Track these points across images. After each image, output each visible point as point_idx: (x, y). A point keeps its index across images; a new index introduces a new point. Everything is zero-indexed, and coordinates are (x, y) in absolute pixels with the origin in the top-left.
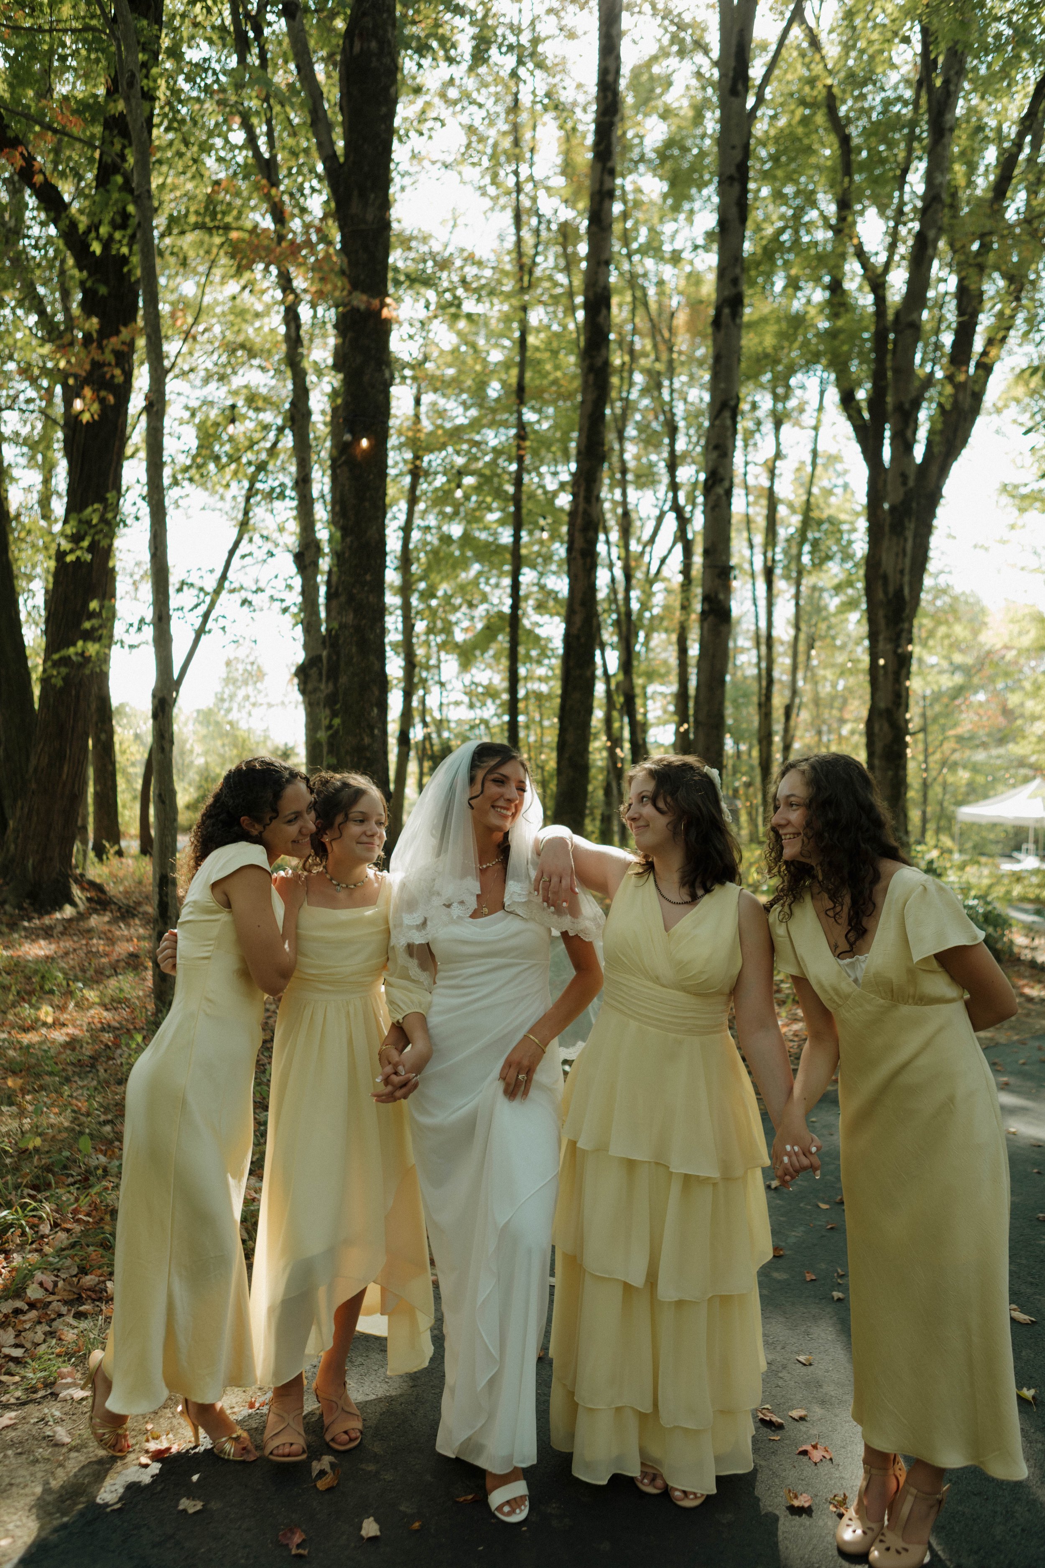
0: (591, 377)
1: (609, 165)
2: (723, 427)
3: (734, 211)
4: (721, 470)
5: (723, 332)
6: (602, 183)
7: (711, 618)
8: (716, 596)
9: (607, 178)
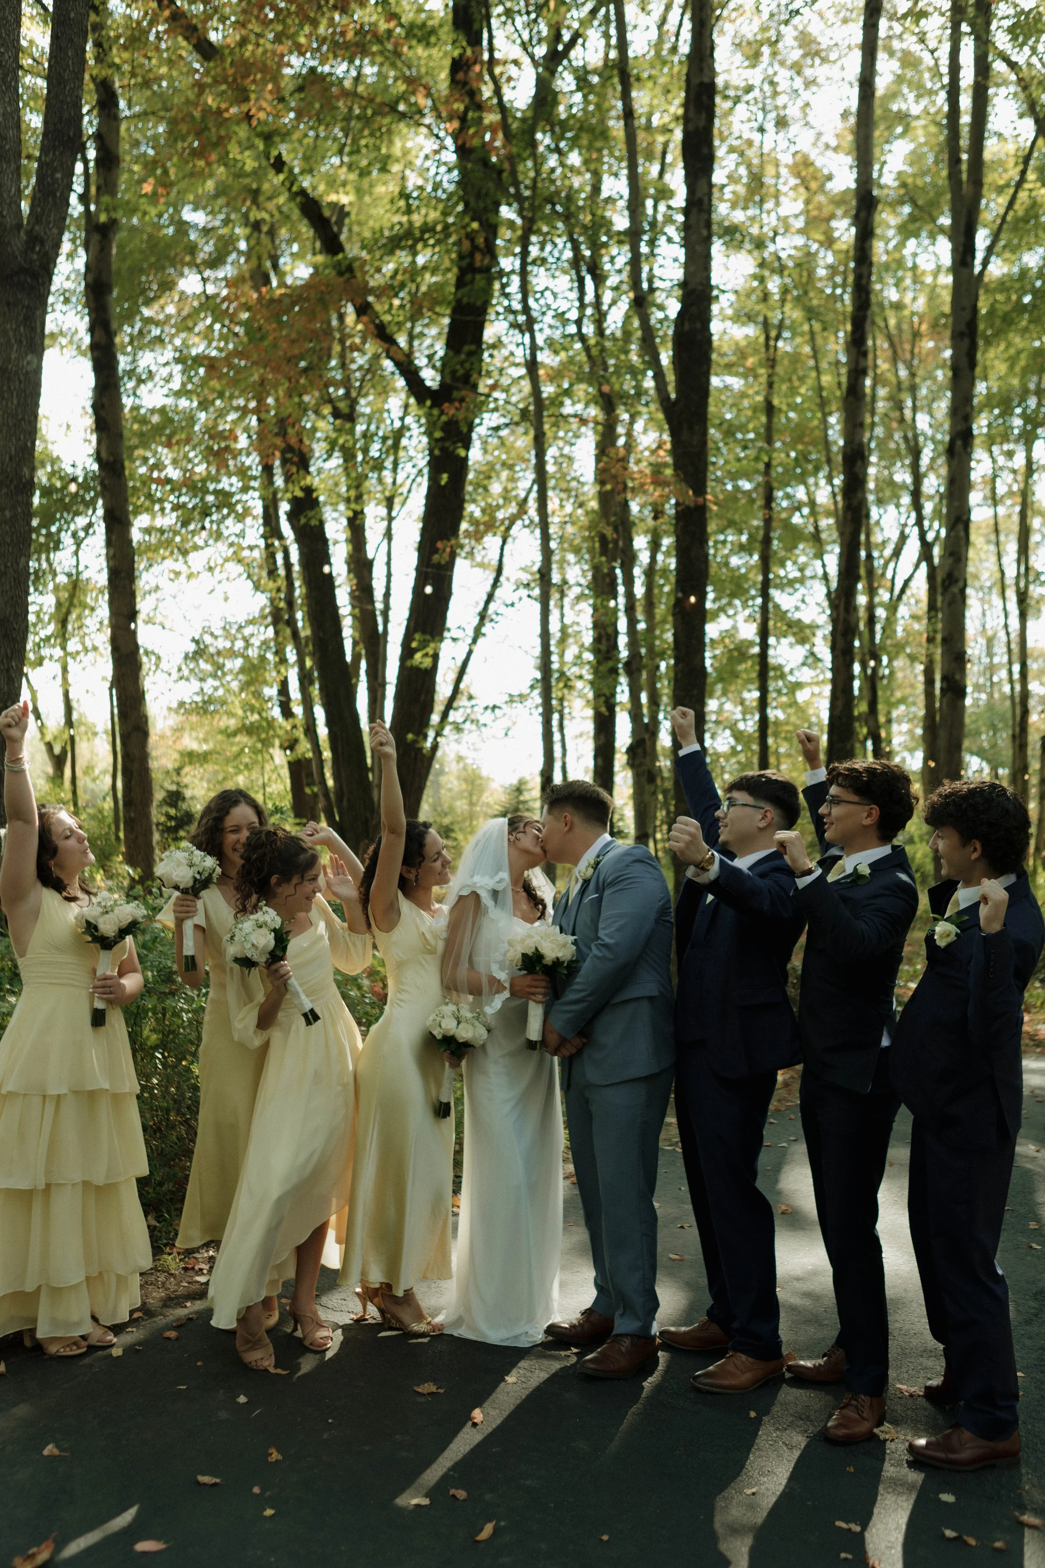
1: (863, 348)
2: (958, 537)
3: (965, 361)
4: (956, 573)
5: (956, 461)
6: (857, 363)
7: (949, 695)
8: (953, 677)
9: (861, 360)
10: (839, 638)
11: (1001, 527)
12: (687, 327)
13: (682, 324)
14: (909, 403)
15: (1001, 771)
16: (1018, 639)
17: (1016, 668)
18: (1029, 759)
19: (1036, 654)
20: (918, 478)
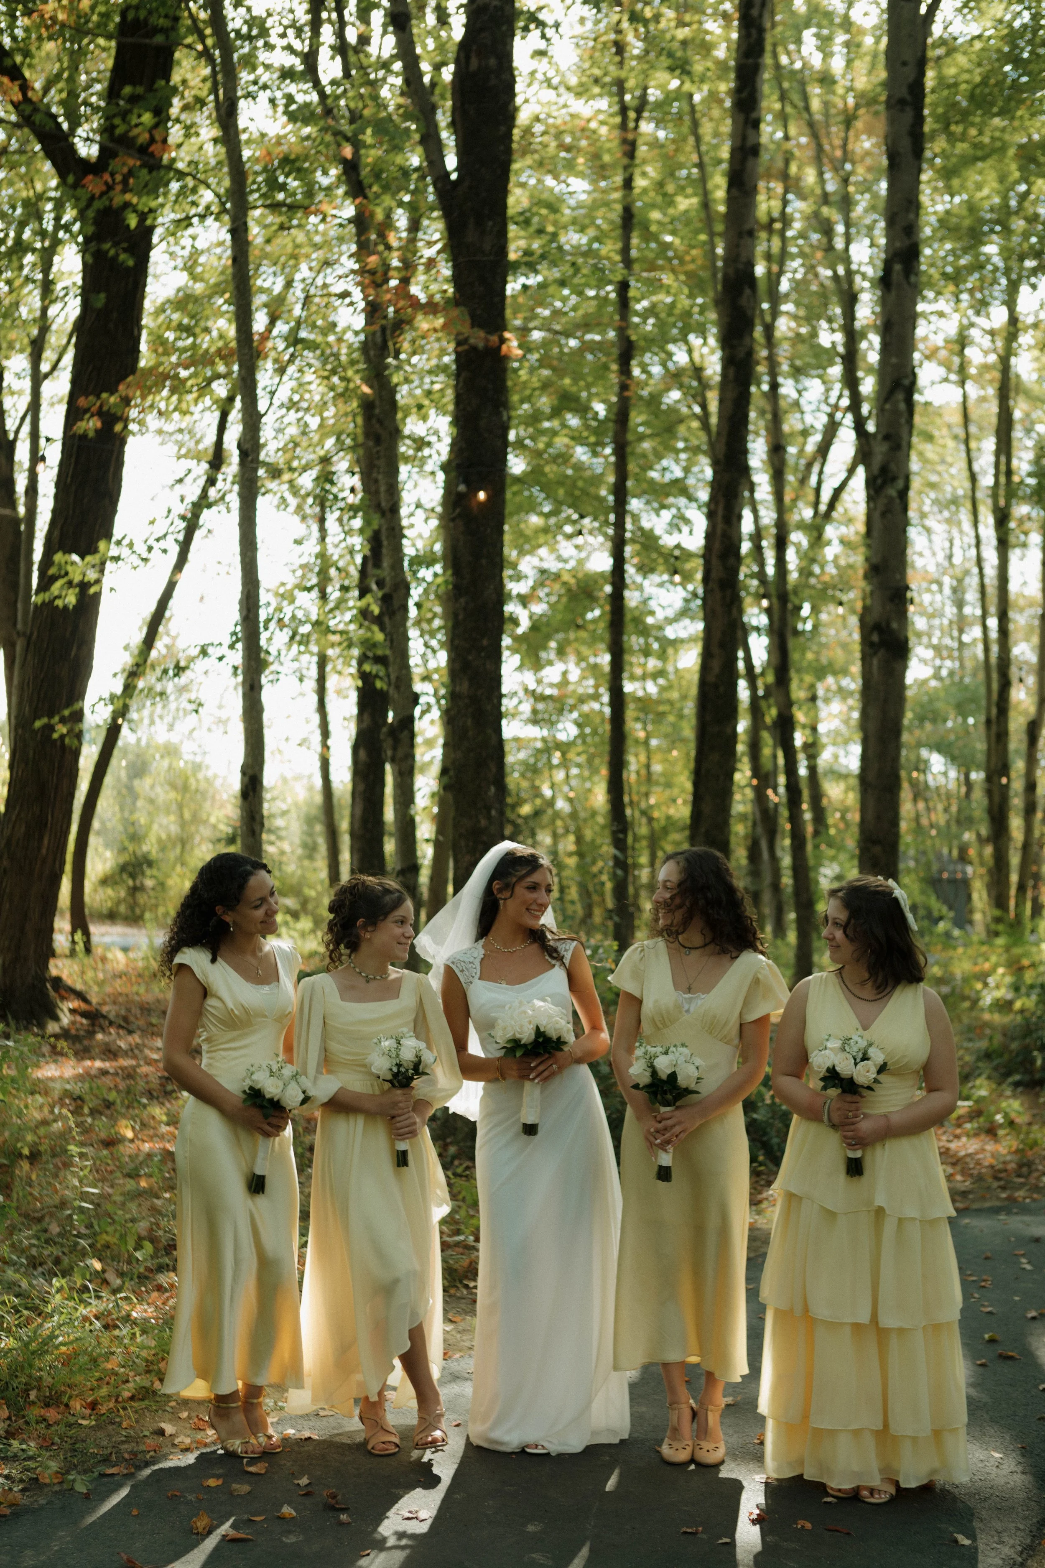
0: (731, 372)
1: (754, 115)
2: (896, 412)
3: (906, 144)
4: (893, 467)
5: (893, 293)
6: (744, 138)
8: (888, 625)
9: (750, 132)
10: (715, 561)
11: (974, 413)
12: (474, 63)
13: (468, 58)
14: (840, 228)
15: (974, 776)
16: (995, 582)
17: (993, 623)
18: (1012, 755)
19: (1021, 602)
20: (852, 336)
